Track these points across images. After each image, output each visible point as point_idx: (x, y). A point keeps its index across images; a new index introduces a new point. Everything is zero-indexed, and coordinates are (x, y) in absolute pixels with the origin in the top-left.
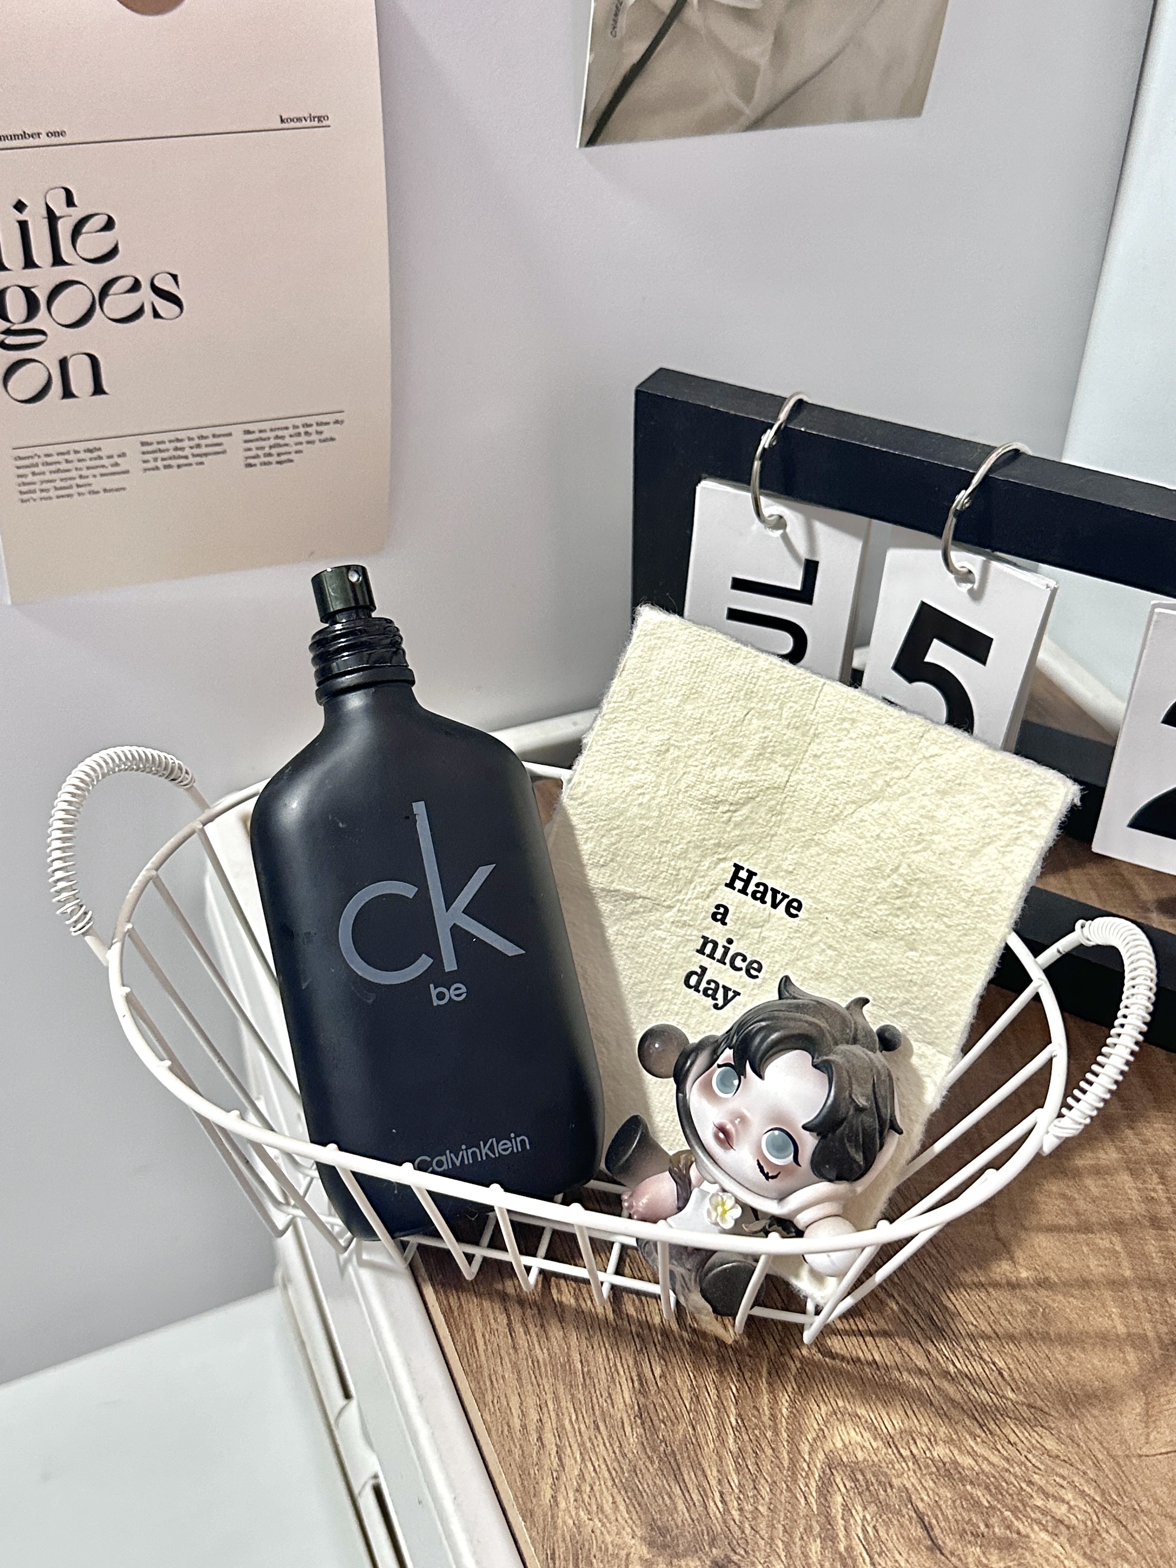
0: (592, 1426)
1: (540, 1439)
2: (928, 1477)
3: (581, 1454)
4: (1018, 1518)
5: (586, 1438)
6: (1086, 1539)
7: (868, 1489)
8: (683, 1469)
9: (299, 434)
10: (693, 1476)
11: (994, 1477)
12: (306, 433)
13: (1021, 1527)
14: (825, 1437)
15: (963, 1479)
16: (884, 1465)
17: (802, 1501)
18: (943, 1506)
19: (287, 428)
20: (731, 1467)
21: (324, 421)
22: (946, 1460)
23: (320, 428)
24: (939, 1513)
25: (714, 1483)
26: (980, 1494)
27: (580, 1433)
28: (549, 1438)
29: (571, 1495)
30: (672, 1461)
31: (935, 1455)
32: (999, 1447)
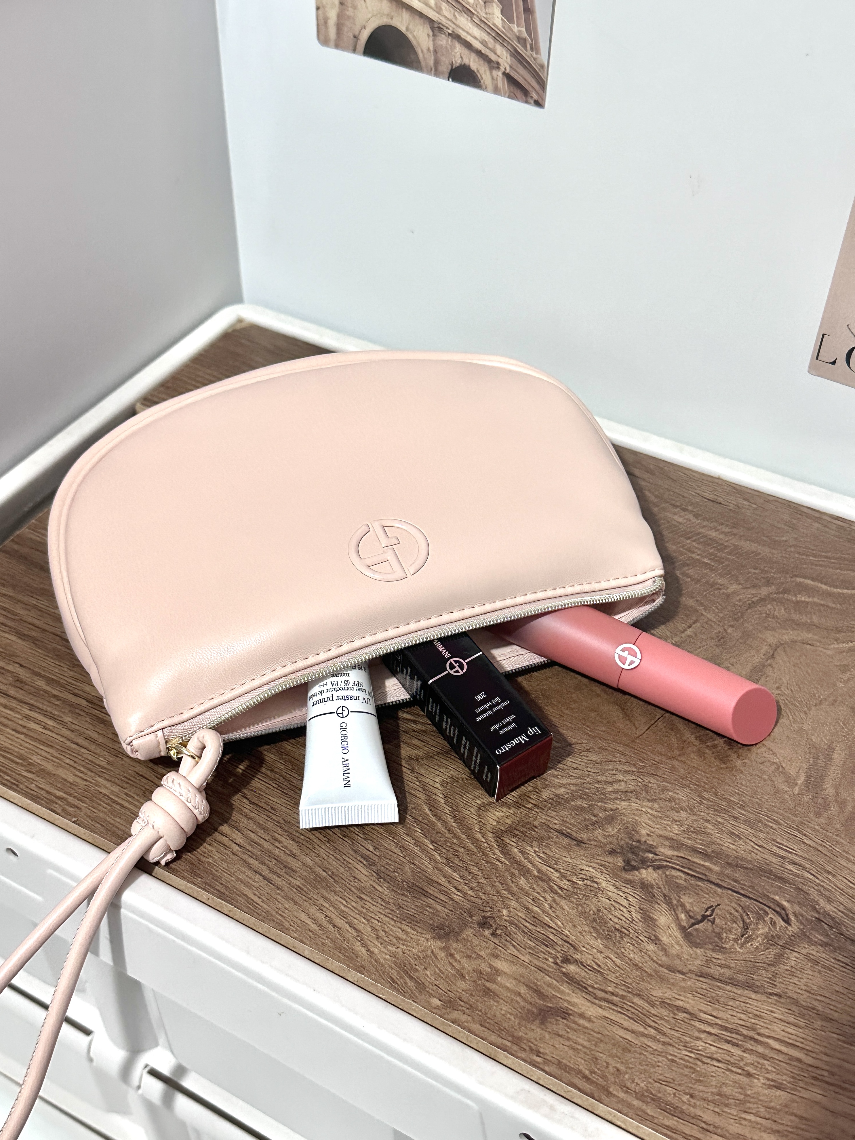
0: (358, 900)
1: (334, 926)
2: (549, 811)
3: (364, 918)
4: (606, 803)
5: (360, 908)
6: (644, 793)
7: (525, 835)
8: (425, 888)
10: (434, 889)
11: (580, 790)
13: (610, 806)
14: (484, 824)
15: (567, 801)
16: (524, 819)
17: (498, 863)
18: (568, 820)
20: (449, 870)
22: (552, 796)
24: (568, 825)
25: (447, 884)
26: (579, 803)
27: (355, 908)
28: (339, 922)
29: (376, 943)
30: (416, 888)
31: (545, 798)
32: (571, 774)
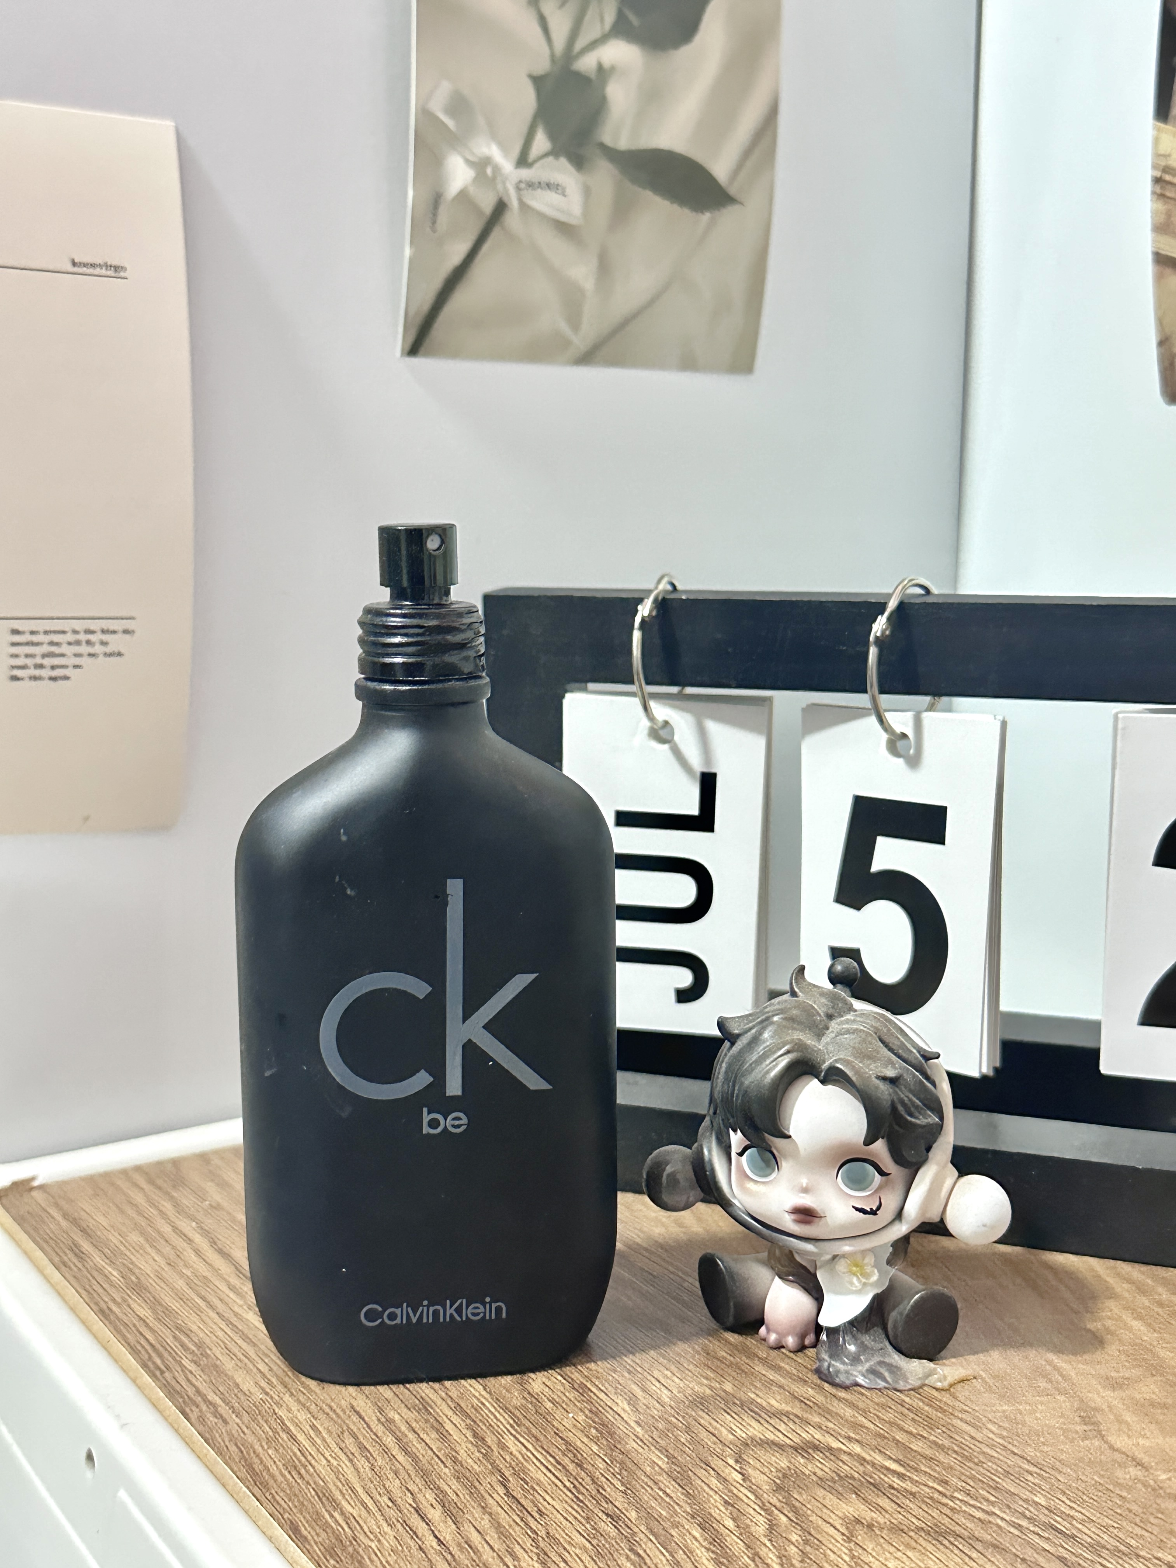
9: (78, 643)
12: (88, 642)
19: (64, 632)
21: (112, 628)
23: (105, 637)
